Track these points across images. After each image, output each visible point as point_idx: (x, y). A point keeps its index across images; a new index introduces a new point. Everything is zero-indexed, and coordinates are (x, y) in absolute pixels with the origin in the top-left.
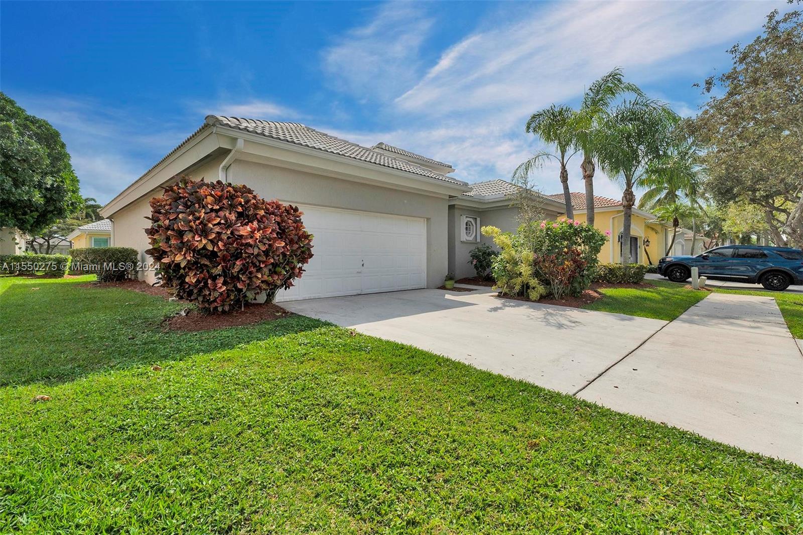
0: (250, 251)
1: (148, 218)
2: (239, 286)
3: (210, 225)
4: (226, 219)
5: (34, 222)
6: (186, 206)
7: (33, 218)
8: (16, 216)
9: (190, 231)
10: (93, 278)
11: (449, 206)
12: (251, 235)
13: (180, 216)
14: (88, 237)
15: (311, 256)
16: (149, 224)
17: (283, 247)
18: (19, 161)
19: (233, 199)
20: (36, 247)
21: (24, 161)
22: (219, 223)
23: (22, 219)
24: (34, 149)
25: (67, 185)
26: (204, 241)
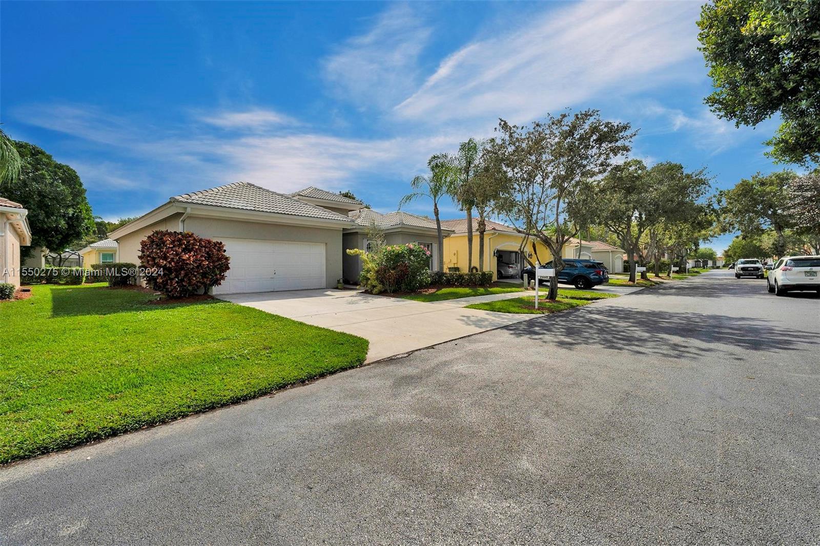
0: (189, 266)
1: (139, 251)
2: (184, 284)
3: (168, 255)
4: (176, 251)
5: (59, 242)
6: (157, 245)
7: (58, 240)
8: (46, 239)
9: (159, 257)
10: (106, 284)
11: (343, 234)
12: (189, 259)
13: (154, 250)
14: (97, 252)
15: (228, 268)
16: (140, 254)
17: (207, 264)
18: (50, 199)
19: (181, 241)
20: (50, 260)
21: (54, 199)
22: (173, 254)
23: (50, 240)
24: (61, 190)
25: (84, 214)
26: (165, 262)
